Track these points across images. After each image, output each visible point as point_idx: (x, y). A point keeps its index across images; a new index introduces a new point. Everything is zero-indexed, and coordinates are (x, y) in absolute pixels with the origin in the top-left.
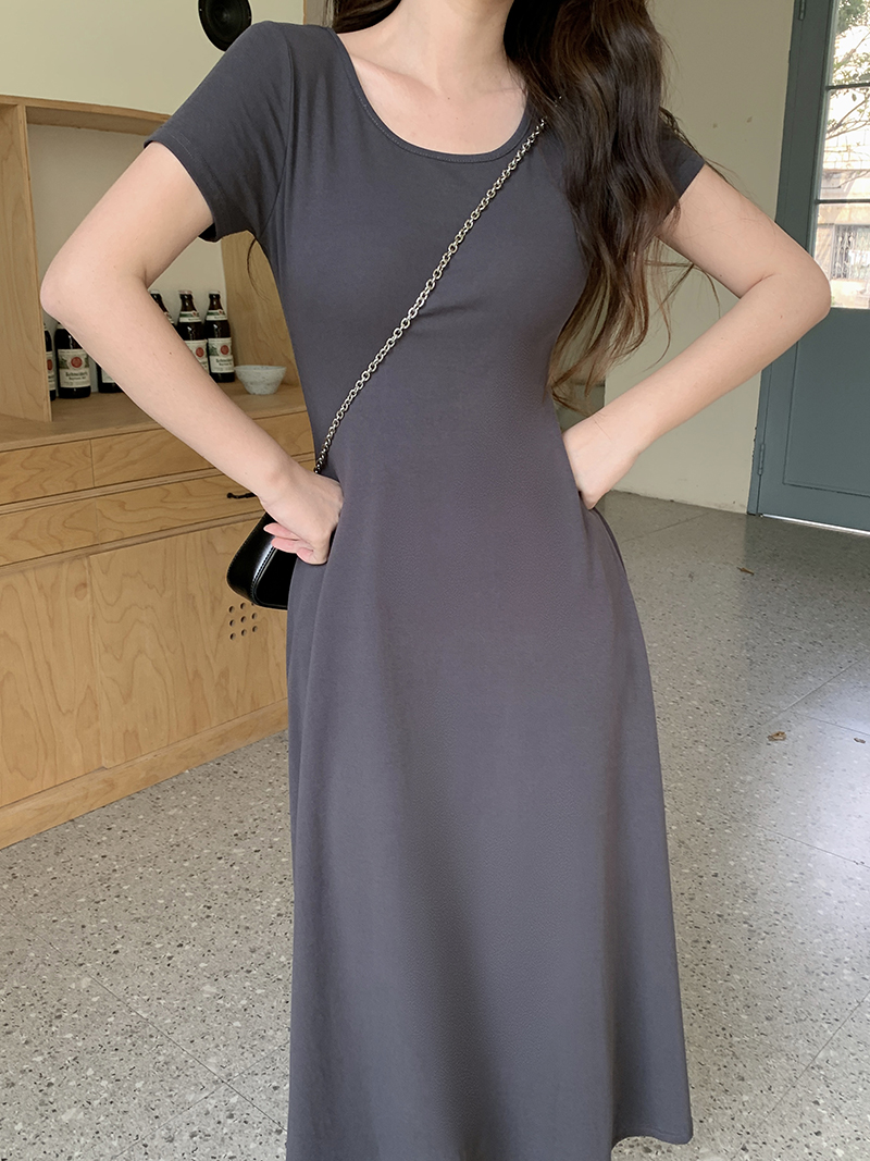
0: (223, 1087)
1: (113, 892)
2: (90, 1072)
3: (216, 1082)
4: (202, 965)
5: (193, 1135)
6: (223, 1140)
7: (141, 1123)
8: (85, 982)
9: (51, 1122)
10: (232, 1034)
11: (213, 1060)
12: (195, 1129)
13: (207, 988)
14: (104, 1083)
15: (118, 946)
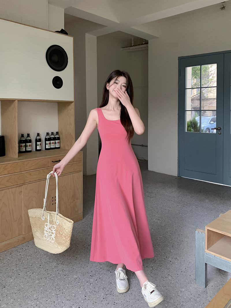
0: (36, 300)
1: (21, 262)
2: (9, 298)
3: (35, 300)
4: (37, 277)
8: (12, 280)
10: (40, 290)
13: (37, 281)
14: (12, 300)
15: (20, 273)
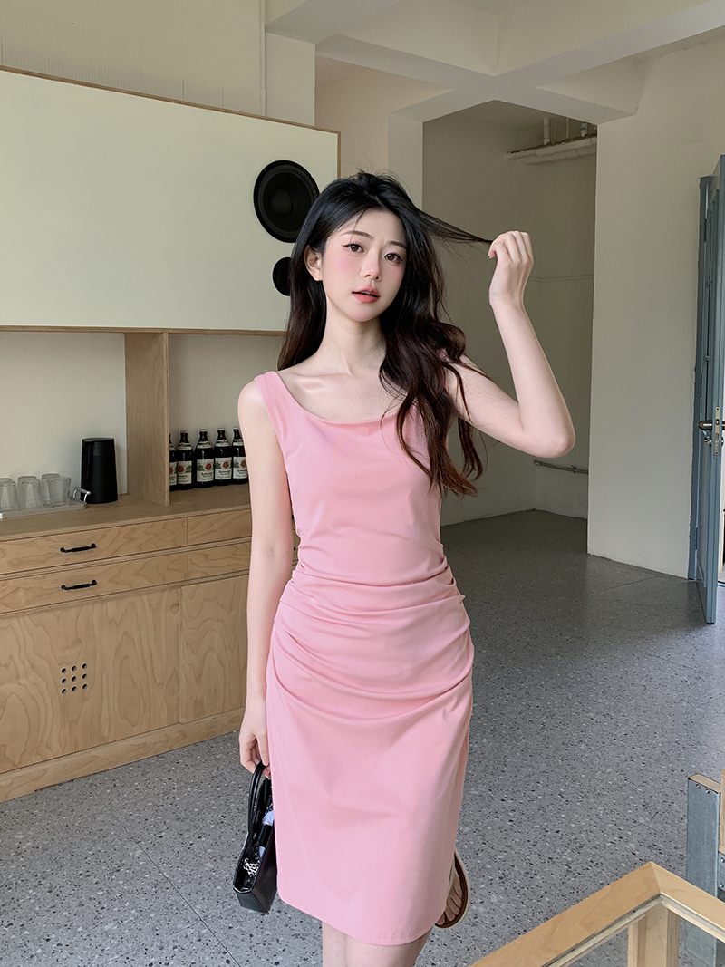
0: (200, 923)
1: (169, 801)
2: (127, 904)
3: (196, 920)
4: (209, 851)
5: (175, 948)
6: (191, 953)
7: (148, 937)
8: (139, 852)
9: (98, 929)
10: (215, 893)
11: (199, 907)
12: (177, 944)
13: (208, 865)
14: (133, 912)
15: (163, 834)
